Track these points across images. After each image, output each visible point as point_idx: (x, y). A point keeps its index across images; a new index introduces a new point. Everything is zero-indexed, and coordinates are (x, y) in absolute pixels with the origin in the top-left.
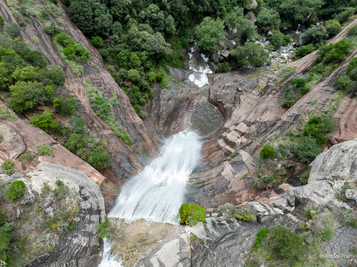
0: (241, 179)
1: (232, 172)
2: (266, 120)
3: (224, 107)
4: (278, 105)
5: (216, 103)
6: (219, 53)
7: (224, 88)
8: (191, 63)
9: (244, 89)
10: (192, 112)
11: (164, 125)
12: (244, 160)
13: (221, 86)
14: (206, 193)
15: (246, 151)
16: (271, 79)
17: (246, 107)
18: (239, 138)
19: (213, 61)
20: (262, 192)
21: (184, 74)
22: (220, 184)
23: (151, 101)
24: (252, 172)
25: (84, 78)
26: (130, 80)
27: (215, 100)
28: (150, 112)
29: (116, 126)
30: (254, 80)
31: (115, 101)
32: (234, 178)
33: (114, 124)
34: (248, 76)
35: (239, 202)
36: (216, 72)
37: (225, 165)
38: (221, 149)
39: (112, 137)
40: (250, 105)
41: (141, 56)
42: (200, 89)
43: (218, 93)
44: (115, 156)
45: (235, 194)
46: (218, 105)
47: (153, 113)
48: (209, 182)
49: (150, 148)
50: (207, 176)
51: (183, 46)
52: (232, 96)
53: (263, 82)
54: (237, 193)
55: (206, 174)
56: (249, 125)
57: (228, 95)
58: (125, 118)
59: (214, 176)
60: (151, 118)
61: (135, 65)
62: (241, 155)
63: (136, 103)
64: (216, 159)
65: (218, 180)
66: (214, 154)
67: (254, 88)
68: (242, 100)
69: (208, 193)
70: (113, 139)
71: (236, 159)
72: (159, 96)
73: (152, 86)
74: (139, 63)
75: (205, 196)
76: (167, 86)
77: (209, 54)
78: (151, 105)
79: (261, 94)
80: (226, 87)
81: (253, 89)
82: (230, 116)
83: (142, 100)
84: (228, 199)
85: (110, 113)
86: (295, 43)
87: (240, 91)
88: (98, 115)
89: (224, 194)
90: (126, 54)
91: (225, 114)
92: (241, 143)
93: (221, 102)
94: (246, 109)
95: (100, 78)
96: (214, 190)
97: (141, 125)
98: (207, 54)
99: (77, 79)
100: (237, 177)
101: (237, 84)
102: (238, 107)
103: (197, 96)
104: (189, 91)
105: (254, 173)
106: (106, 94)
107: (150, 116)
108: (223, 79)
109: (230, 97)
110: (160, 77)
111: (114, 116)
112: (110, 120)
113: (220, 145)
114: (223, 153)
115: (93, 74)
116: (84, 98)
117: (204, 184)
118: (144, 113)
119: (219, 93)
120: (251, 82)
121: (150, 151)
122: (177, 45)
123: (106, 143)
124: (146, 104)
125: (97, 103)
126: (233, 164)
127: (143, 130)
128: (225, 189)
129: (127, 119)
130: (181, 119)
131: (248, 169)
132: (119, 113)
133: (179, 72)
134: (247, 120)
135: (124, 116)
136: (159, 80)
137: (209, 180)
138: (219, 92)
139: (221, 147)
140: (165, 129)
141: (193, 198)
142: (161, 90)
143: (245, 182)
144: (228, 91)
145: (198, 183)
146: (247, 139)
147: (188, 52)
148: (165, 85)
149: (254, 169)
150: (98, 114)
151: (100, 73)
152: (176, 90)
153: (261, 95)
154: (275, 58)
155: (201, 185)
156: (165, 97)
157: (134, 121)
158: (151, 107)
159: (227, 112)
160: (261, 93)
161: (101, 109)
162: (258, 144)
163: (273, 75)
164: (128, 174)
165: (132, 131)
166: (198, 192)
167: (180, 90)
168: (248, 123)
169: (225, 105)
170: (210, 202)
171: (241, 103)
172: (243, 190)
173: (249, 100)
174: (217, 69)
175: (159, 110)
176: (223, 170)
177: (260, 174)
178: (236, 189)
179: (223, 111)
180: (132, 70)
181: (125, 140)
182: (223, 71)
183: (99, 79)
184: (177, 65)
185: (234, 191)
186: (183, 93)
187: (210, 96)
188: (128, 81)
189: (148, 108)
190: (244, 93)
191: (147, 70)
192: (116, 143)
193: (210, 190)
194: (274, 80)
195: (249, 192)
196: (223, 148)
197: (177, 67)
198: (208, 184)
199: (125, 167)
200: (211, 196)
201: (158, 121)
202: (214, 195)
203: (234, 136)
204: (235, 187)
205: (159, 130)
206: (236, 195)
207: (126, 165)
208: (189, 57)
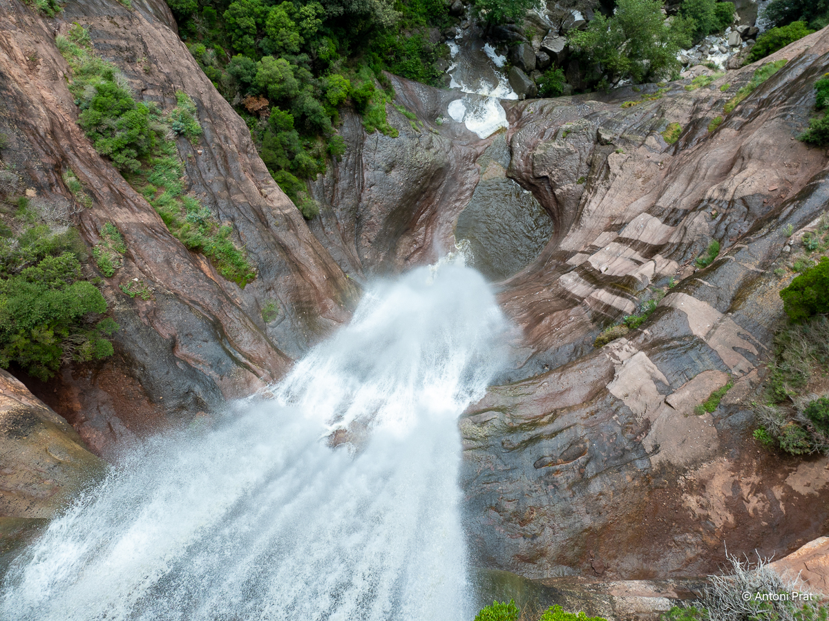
0: (697, 412)
1: (657, 381)
2: (747, 191)
3: (558, 192)
4: (787, 140)
5: (532, 181)
6: (536, 43)
7: (555, 136)
8: (455, 69)
9: (617, 138)
10: (460, 208)
11: (377, 243)
12: (699, 330)
13: (545, 130)
14: (549, 473)
15: (701, 298)
16: (706, 100)
17: (629, 186)
18: (639, 263)
19: (520, 64)
20: (797, 465)
21: (435, 98)
22: (606, 434)
23: (335, 167)
24: (744, 382)
25: (64, 25)
26: (264, 92)
27: (528, 172)
28: (332, 201)
29: (187, 208)
30: (649, 108)
31: (184, 119)
32: (667, 409)
33: (180, 203)
34: (626, 103)
35: (698, 511)
36: (531, 95)
37: (617, 353)
38: (576, 304)
39: (150, 236)
40: (641, 180)
41: (302, 19)
42: (482, 142)
43: (538, 152)
44: (153, 314)
45: (678, 475)
46: (538, 189)
47: (341, 206)
48: (559, 423)
49: (321, 300)
50: (545, 400)
51: (432, 21)
52: (581, 159)
53: (678, 112)
54: (685, 471)
55: (541, 392)
56: (672, 221)
57: (569, 157)
58: (227, 187)
59: (575, 397)
60: (334, 221)
61: (280, 43)
62: (683, 315)
63: (282, 165)
64: (562, 338)
65: (599, 416)
66: (552, 319)
67: (652, 130)
68: (615, 168)
69: (558, 472)
70: (153, 243)
71: (661, 329)
72: (360, 155)
73: (337, 123)
74: (294, 38)
75: (547, 484)
76: (383, 126)
77: (507, 43)
78: (336, 180)
79: (675, 148)
80: (561, 134)
81: (648, 135)
82: (578, 219)
83: (304, 157)
84: (647, 499)
85: (164, 161)
86: (746, 27)
87: (606, 143)
88: (107, 157)
89: (628, 478)
90: (252, 10)
91: (560, 214)
92: (657, 278)
93: (546, 177)
94: (630, 191)
95: (133, 37)
96: (581, 459)
97: (288, 219)
98: (503, 44)
99: (26, 18)
100: (682, 403)
101: (595, 124)
102: (601, 190)
103: (474, 162)
104: (452, 146)
105: (751, 383)
106: (150, 92)
107: (329, 215)
108: (550, 111)
109: (573, 163)
110: (363, 93)
111: (180, 171)
112: (161, 186)
113: (569, 293)
114: (587, 317)
115: (104, 18)
116: (52, 89)
117: (539, 431)
118: (310, 201)
119: (542, 152)
120: (639, 116)
121: (317, 309)
122: (414, 14)
123: (113, 255)
124: (318, 175)
125: (102, 108)
126: (654, 348)
127: (296, 235)
128: (634, 455)
129: (233, 190)
130: (426, 229)
131: (727, 370)
132: (203, 164)
133: (420, 92)
134: (658, 204)
135: (222, 178)
136: (358, 105)
137: (555, 414)
138: (541, 148)
139: (574, 295)
140: (378, 257)
141: (491, 493)
142: (364, 138)
143: (715, 422)
144: (570, 145)
145: (512, 430)
146: (678, 261)
147: (447, 39)
148: (378, 123)
149: (750, 370)
150: (104, 152)
151: (136, 21)
152: (412, 138)
153: (677, 148)
154: (691, 66)
155: (525, 436)
156: (380, 158)
157: (263, 202)
158: (334, 186)
159: (567, 208)
160: (676, 145)
161: (118, 135)
162: (752, 268)
163: (708, 90)
164: (206, 390)
165: (251, 234)
166: (513, 469)
167: (425, 139)
168: (666, 214)
169: (559, 187)
170: (567, 513)
171: (610, 176)
172: (709, 458)
173: (639, 167)
174: (530, 87)
175: (360, 200)
176: (611, 375)
177: (788, 390)
178: (681, 452)
179: (553, 206)
180: (268, 60)
181: (223, 265)
182: (550, 93)
183: (127, 39)
184: (416, 73)
185: (674, 461)
186: (433, 151)
187: (514, 162)
188: (257, 96)
189: (324, 189)
190: (620, 147)
191: (320, 67)
192: (168, 261)
193: (567, 460)
194: (716, 103)
195: (736, 468)
196: (582, 299)
197: (414, 78)
198: (554, 434)
199: (197, 361)
200: (570, 487)
201: (358, 234)
202: (583, 481)
203: (619, 261)
204: (674, 445)
205: (358, 260)
206: (681, 482)
207: (201, 351)
208: (449, 52)
